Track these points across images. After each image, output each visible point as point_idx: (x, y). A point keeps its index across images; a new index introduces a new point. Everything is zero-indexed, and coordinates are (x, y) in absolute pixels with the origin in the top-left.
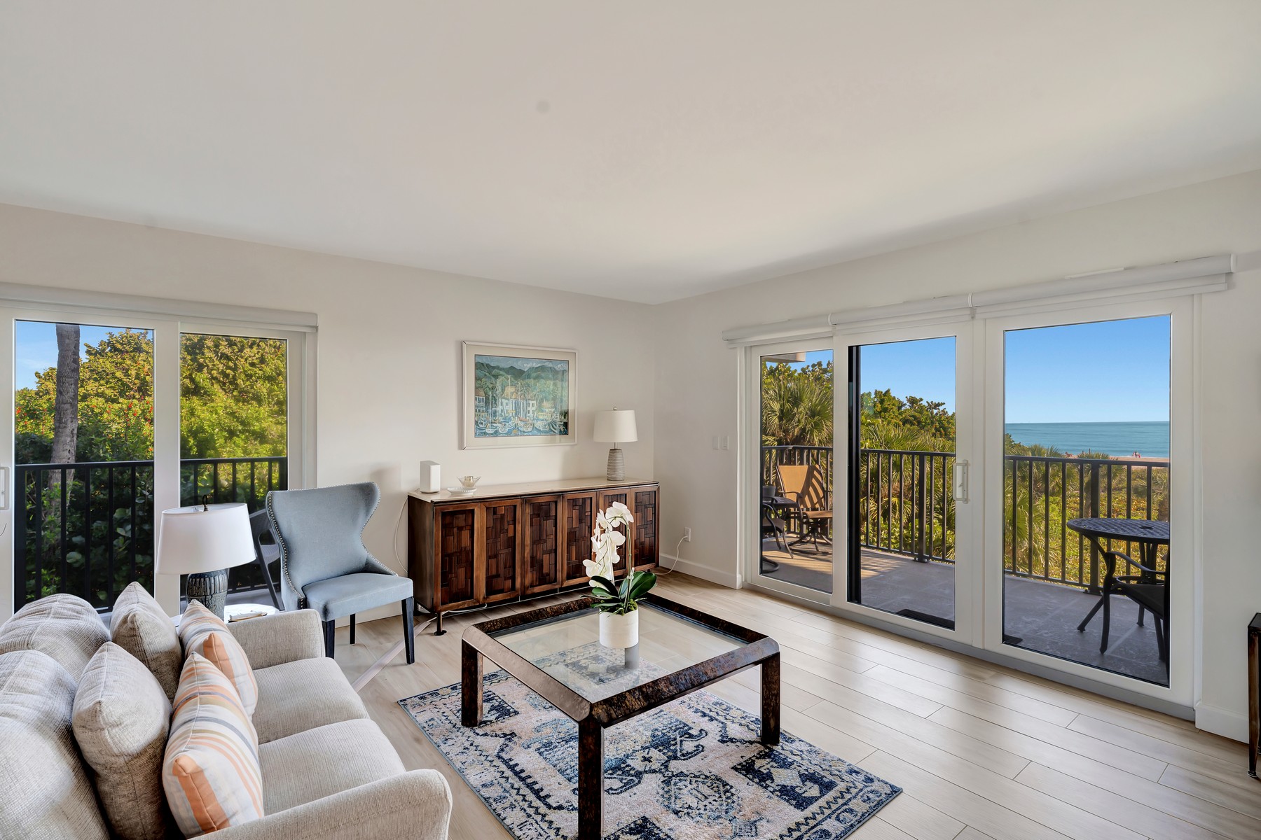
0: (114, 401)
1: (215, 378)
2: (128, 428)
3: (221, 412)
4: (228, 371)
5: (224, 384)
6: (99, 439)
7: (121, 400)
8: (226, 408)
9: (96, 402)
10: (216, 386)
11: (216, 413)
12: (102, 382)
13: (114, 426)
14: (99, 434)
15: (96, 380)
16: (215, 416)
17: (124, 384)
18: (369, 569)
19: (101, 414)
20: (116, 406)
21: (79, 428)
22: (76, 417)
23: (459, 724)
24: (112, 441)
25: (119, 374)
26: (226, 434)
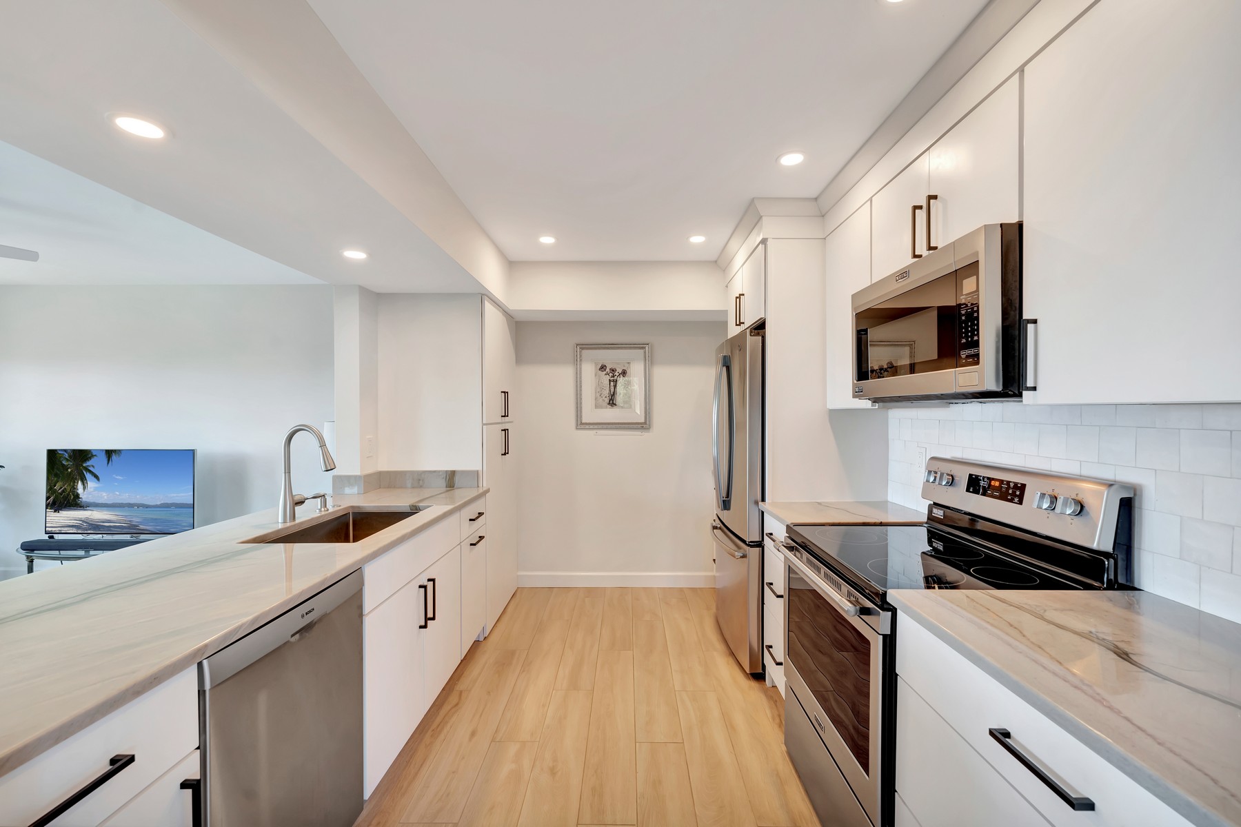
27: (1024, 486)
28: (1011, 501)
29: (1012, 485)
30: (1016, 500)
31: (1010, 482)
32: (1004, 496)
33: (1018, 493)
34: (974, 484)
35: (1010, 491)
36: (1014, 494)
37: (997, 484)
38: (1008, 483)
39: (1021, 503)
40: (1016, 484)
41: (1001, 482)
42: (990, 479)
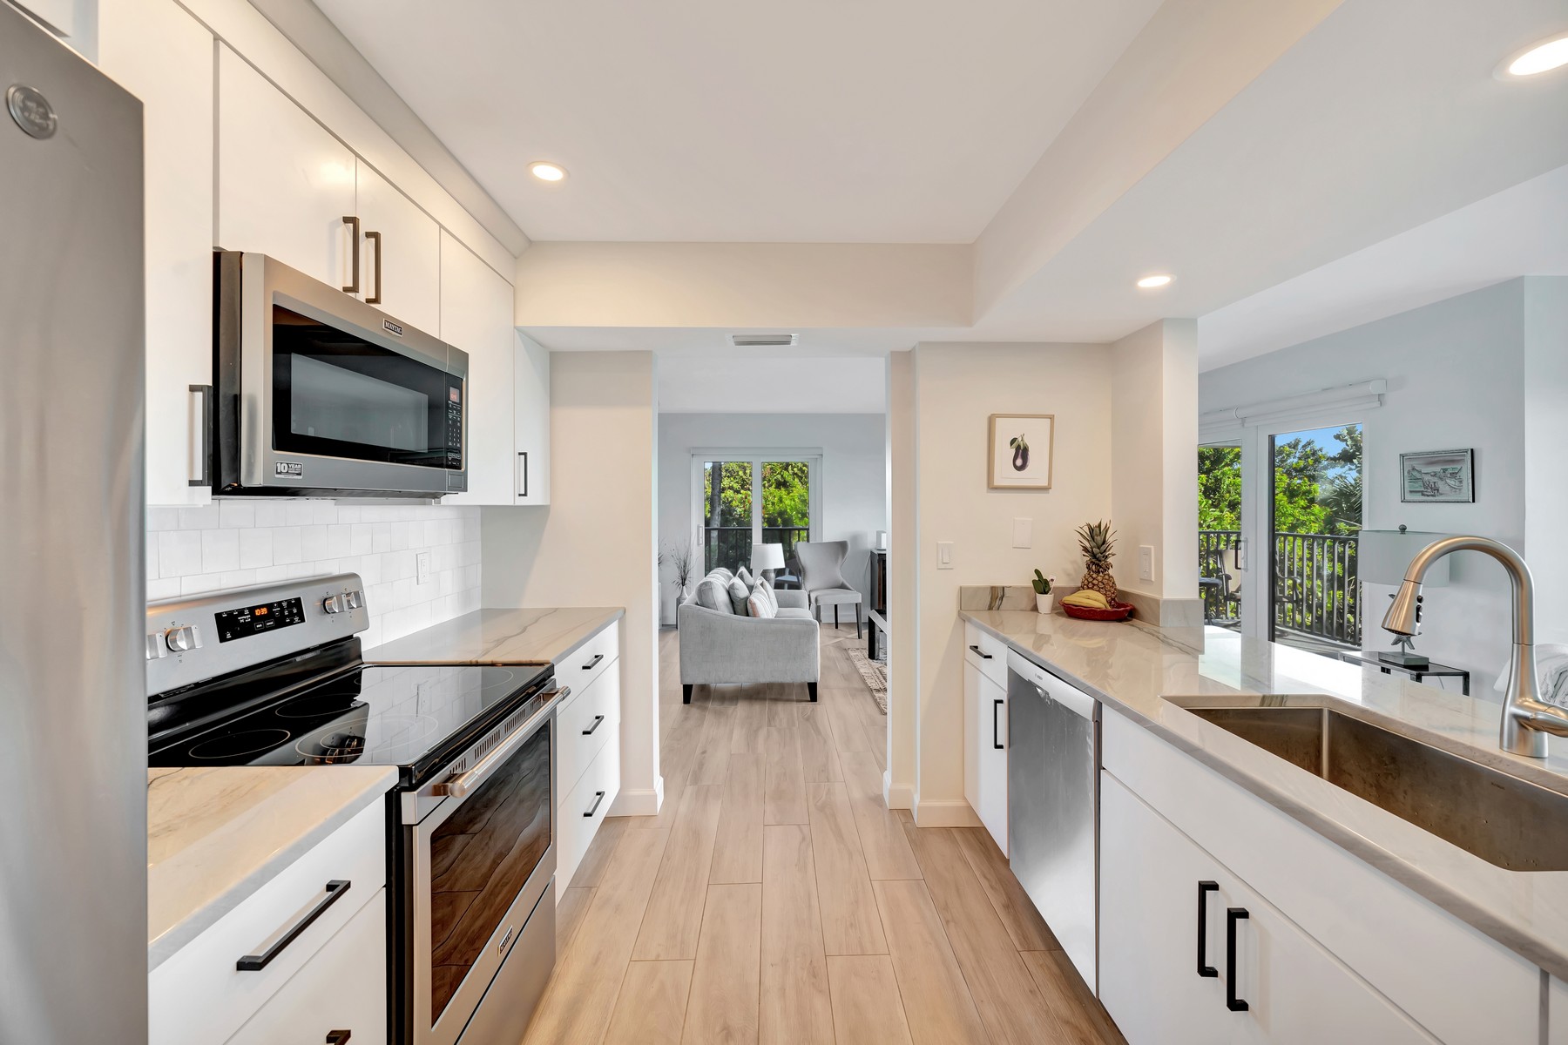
0: (738, 492)
1: (796, 474)
2: (745, 511)
3: (797, 500)
4: (804, 468)
5: (802, 478)
6: (731, 518)
7: (742, 491)
8: (801, 496)
9: (730, 493)
10: (796, 480)
11: (794, 501)
12: (732, 479)
13: (739, 510)
14: (731, 515)
15: (728, 477)
16: (793, 503)
17: (743, 480)
18: (843, 587)
19: (732, 501)
20: (740, 496)
21: (722, 510)
22: (720, 504)
23: (867, 656)
24: (737, 519)
25: (741, 473)
26: (800, 515)
27: (298, 600)
28: (292, 623)
29: (285, 604)
30: (296, 619)
31: (282, 601)
32: (281, 622)
33: (295, 611)
34: (231, 626)
35: (286, 613)
36: (291, 615)
37: (264, 611)
38: (280, 603)
39: (302, 620)
40: (289, 602)
41: (269, 606)
42: (252, 610)
